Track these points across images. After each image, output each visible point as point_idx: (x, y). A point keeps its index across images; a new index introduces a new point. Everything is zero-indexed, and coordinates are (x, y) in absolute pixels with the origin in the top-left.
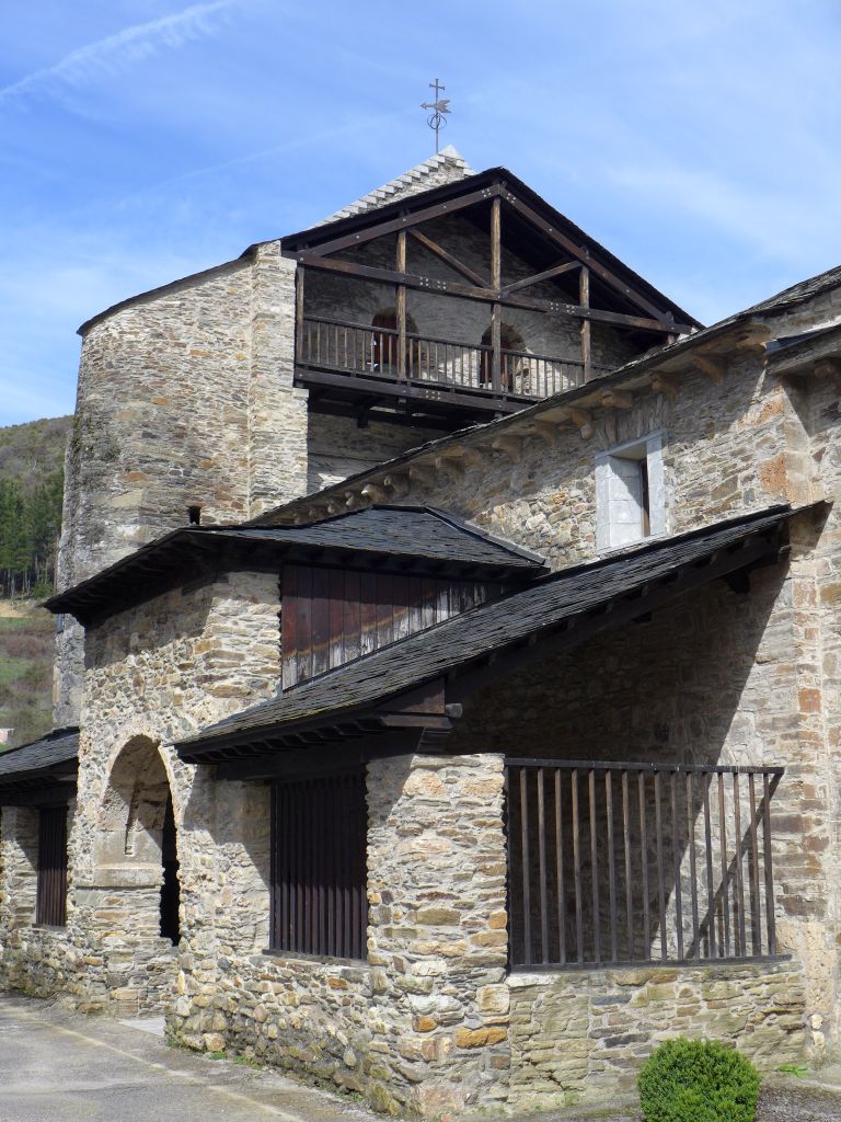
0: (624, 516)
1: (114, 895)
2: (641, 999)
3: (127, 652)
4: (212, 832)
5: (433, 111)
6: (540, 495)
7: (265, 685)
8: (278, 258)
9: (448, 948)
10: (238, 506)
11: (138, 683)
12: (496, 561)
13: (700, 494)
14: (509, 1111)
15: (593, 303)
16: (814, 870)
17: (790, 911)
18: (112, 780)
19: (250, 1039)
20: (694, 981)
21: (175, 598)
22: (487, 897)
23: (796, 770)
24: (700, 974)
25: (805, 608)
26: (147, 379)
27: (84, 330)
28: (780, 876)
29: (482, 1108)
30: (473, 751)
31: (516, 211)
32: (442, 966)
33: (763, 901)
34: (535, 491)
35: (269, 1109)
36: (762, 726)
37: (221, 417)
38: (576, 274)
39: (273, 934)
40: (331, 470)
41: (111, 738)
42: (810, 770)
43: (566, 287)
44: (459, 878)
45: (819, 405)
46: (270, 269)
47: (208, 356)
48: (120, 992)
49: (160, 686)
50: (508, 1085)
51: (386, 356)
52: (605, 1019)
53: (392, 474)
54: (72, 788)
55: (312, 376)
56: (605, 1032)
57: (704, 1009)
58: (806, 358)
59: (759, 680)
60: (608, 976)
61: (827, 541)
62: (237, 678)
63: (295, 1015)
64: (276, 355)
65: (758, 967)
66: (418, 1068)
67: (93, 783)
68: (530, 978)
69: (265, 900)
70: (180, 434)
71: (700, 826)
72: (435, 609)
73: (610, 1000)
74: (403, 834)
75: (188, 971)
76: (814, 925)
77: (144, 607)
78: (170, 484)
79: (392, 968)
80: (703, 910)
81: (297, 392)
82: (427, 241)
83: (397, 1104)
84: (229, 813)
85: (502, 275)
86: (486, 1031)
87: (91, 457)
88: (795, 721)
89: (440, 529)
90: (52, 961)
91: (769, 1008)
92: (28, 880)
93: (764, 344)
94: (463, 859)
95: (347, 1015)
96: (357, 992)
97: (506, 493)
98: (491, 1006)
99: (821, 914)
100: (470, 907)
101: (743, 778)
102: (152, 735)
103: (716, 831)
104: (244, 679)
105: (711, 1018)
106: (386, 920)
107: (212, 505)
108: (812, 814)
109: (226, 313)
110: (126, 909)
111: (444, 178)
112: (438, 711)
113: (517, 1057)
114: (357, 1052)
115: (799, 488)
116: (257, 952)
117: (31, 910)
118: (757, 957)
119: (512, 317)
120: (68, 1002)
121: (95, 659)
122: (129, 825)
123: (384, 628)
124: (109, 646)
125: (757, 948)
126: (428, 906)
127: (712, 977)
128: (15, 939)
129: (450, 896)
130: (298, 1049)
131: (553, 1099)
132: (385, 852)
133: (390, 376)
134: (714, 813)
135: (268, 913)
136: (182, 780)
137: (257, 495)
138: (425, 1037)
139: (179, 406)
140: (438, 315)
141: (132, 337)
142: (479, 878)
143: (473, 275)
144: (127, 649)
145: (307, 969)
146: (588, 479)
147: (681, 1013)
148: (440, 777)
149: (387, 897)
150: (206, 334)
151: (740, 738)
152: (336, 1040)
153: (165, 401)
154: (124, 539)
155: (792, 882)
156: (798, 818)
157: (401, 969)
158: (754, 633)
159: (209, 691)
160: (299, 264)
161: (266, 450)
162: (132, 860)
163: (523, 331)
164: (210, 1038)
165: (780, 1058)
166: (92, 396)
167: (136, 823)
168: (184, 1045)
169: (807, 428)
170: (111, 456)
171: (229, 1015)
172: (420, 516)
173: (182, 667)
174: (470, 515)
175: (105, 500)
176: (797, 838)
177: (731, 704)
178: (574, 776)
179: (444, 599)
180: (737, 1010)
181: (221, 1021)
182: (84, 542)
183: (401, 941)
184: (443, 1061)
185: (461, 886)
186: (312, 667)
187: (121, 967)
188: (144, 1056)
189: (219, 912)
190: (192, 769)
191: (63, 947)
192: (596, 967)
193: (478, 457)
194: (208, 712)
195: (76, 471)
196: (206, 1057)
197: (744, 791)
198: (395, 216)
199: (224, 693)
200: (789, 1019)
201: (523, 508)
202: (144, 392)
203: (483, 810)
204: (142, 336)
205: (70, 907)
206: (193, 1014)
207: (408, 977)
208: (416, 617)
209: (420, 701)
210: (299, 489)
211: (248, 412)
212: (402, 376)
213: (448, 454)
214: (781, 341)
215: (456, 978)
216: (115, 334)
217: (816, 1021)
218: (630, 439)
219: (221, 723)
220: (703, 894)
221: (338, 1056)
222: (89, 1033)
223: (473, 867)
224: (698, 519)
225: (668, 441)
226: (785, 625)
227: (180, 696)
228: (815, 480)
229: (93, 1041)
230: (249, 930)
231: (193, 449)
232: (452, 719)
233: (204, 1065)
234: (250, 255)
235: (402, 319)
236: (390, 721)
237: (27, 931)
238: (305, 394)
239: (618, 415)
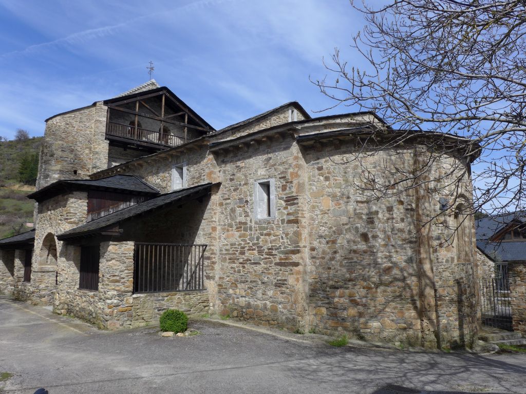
0: (178, 182)
1: (43, 274)
2: (167, 300)
3: (48, 211)
4: (66, 258)
5: (149, 69)
6: (159, 175)
7: (82, 221)
8: (102, 106)
9: (117, 288)
10: (88, 170)
11: (50, 219)
12: (147, 191)
13: (194, 178)
14: (131, 327)
15: (188, 123)
16: (213, 269)
17: (207, 279)
18: (43, 244)
19: (73, 311)
20: (181, 295)
21: (60, 197)
22: (128, 276)
23: (210, 245)
24: (183, 293)
25: (214, 207)
26: (63, 136)
27: (47, 121)
28: (205, 270)
29: (125, 327)
30: (126, 240)
31: (168, 97)
32: (115, 293)
33: (201, 276)
34: (158, 174)
35: (72, 329)
36: (204, 234)
37: (84, 147)
38: (184, 115)
39: (80, 284)
40: (115, 162)
41: (43, 233)
42: (213, 245)
43: (182, 118)
44: (121, 271)
45: (220, 159)
46: (100, 108)
47: (81, 130)
48: (43, 299)
49: (56, 220)
50: (131, 321)
51: (132, 132)
52: (158, 305)
53: (125, 166)
54: (33, 245)
55: (110, 137)
56: (157, 308)
57: (183, 302)
58: (217, 148)
59: (204, 223)
60: (159, 294)
61: (220, 192)
62: (75, 219)
63: (83, 305)
64: (101, 131)
65: (198, 292)
66: (108, 317)
67: (38, 244)
68: (139, 295)
69: (78, 276)
70: (72, 151)
71: (189, 258)
72: (130, 202)
73: (159, 300)
74: (107, 261)
75: (59, 294)
76: (212, 282)
77: (53, 199)
78: (68, 164)
79: (103, 293)
80: (189, 278)
81: (105, 141)
82: (144, 104)
83: (103, 326)
84: (70, 254)
85: (164, 114)
86: (126, 308)
87: (46, 156)
88: (210, 234)
89: (135, 181)
90: (26, 291)
91: (200, 301)
92: (22, 269)
93: (208, 144)
94: (122, 267)
95: (94, 304)
96: (96, 299)
97: (152, 173)
98: (128, 302)
99: (214, 279)
100: (124, 278)
101: (198, 247)
102: (53, 233)
103: (193, 259)
104: (77, 219)
105: (185, 304)
106: (103, 281)
107: (80, 170)
108: (213, 256)
109: (87, 119)
110: (46, 277)
111: (151, 88)
112: (117, 231)
113: (134, 314)
114: (96, 314)
115: (215, 179)
116: (76, 289)
117: (22, 277)
118: (199, 289)
119: (167, 125)
120: (29, 302)
121: (40, 212)
122: (48, 255)
123: (116, 207)
124: (44, 208)
125: (199, 287)
126: (112, 278)
127: (186, 294)
128: (17, 285)
129: (118, 276)
130: (83, 313)
131: (143, 324)
132: (103, 265)
133: (132, 138)
134: (193, 255)
135: (79, 279)
136: (59, 245)
137: (93, 168)
138: (110, 310)
139: (72, 143)
140: (147, 123)
141: (60, 124)
142: (126, 271)
143: (156, 113)
144: (48, 210)
145: (86, 293)
146: (170, 172)
147: (177, 303)
148: (117, 247)
149: (103, 276)
150: (81, 124)
151: (199, 237)
152: (91, 311)
153: (68, 142)
154: (55, 177)
155: (208, 272)
156: (210, 257)
157: (105, 293)
158: (203, 213)
159: (67, 222)
160: (108, 108)
161: (96, 156)
162: (49, 265)
163: (171, 128)
164: (62, 311)
165: (202, 313)
166: (48, 139)
167: (50, 255)
168: (56, 313)
169: (218, 164)
170: (52, 155)
171: (68, 305)
172: (130, 178)
173: (61, 215)
174: (143, 178)
175: (50, 167)
176: (209, 261)
177: (197, 229)
178: (154, 247)
179: (133, 200)
180: (192, 302)
181: (66, 307)
182: (43, 178)
183: (106, 287)
184: (115, 315)
185: (121, 273)
186: (95, 216)
187: (44, 293)
188: (45, 316)
189: (67, 279)
190: (62, 242)
191: (30, 287)
192: (157, 292)
193: (145, 164)
194: (66, 228)
195: (42, 159)
196: (61, 316)
197: (197, 250)
198: (136, 97)
199: (71, 223)
200: (205, 304)
201: (155, 178)
202: (63, 139)
203: (128, 255)
204: (63, 124)
205: (32, 277)
206: (59, 305)
207: (107, 296)
208: (125, 204)
209: (112, 229)
210: (105, 167)
211: (92, 146)
212: (136, 138)
213: (138, 162)
214: (213, 143)
215: (119, 296)
216: (55, 123)
217: (211, 304)
218: (180, 163)
219: (70, 230)
220: (189, 274)
221: (91, 315)
222: (33, 310)
223: (125, 269)
224: (193, 184)
225: (188, 165)
226: (209, 211)
227: (60, 223)
228: (219, 177)
229: (33, 312)
230: (74, 283)
231: (76, 155)
232: (120, 233)
233: (60, 318)
234: (95, 104)
235: (136, 123)
236: (103, 233)
237: (20, 283)
238: (108, 142)
239: (178, 157)
